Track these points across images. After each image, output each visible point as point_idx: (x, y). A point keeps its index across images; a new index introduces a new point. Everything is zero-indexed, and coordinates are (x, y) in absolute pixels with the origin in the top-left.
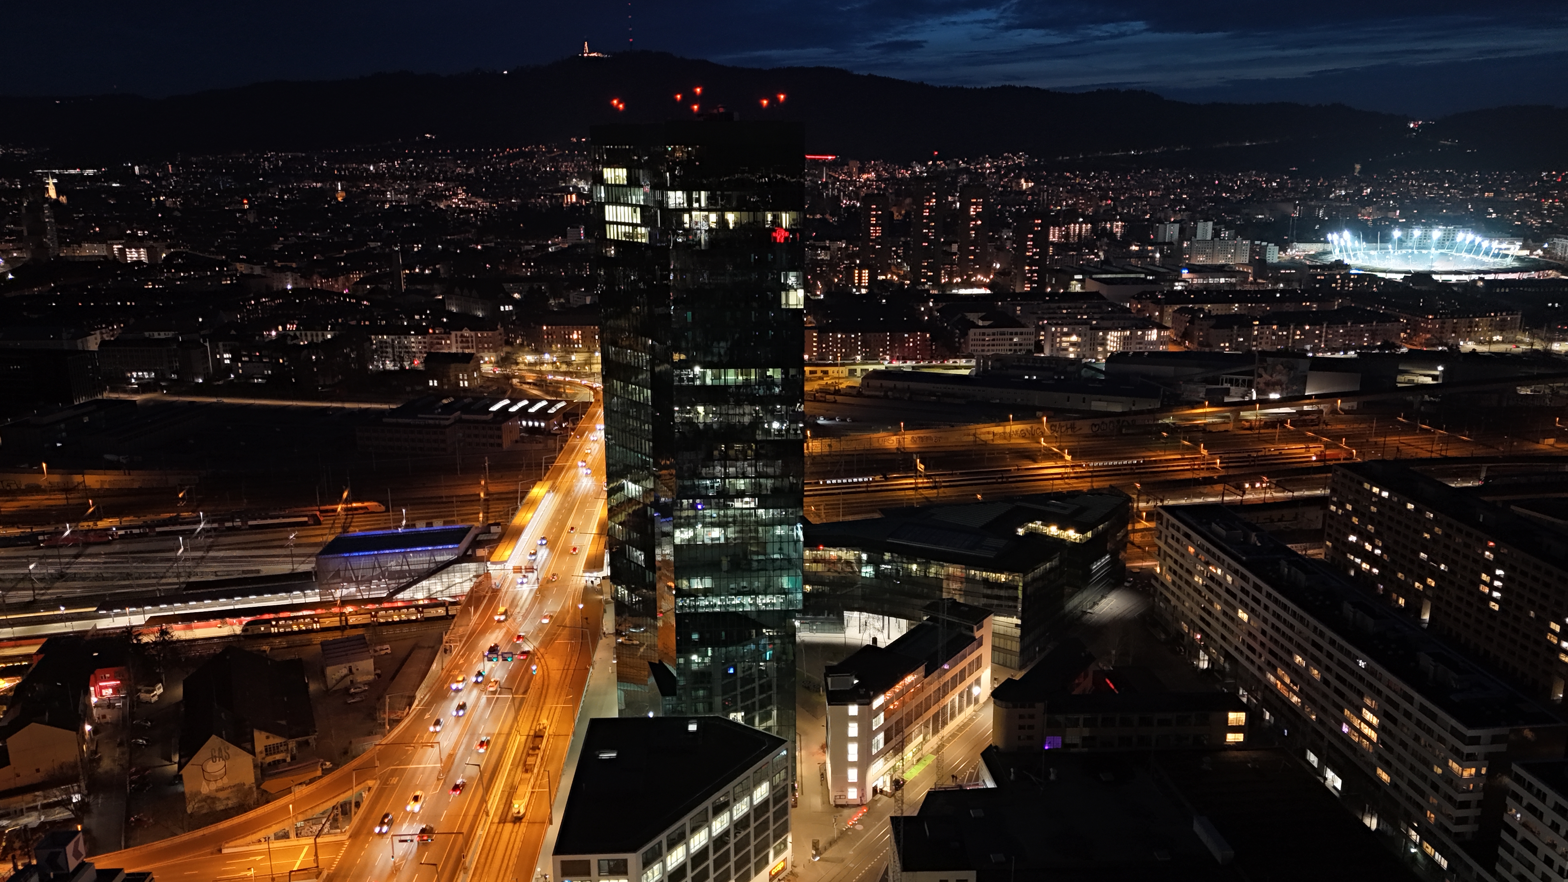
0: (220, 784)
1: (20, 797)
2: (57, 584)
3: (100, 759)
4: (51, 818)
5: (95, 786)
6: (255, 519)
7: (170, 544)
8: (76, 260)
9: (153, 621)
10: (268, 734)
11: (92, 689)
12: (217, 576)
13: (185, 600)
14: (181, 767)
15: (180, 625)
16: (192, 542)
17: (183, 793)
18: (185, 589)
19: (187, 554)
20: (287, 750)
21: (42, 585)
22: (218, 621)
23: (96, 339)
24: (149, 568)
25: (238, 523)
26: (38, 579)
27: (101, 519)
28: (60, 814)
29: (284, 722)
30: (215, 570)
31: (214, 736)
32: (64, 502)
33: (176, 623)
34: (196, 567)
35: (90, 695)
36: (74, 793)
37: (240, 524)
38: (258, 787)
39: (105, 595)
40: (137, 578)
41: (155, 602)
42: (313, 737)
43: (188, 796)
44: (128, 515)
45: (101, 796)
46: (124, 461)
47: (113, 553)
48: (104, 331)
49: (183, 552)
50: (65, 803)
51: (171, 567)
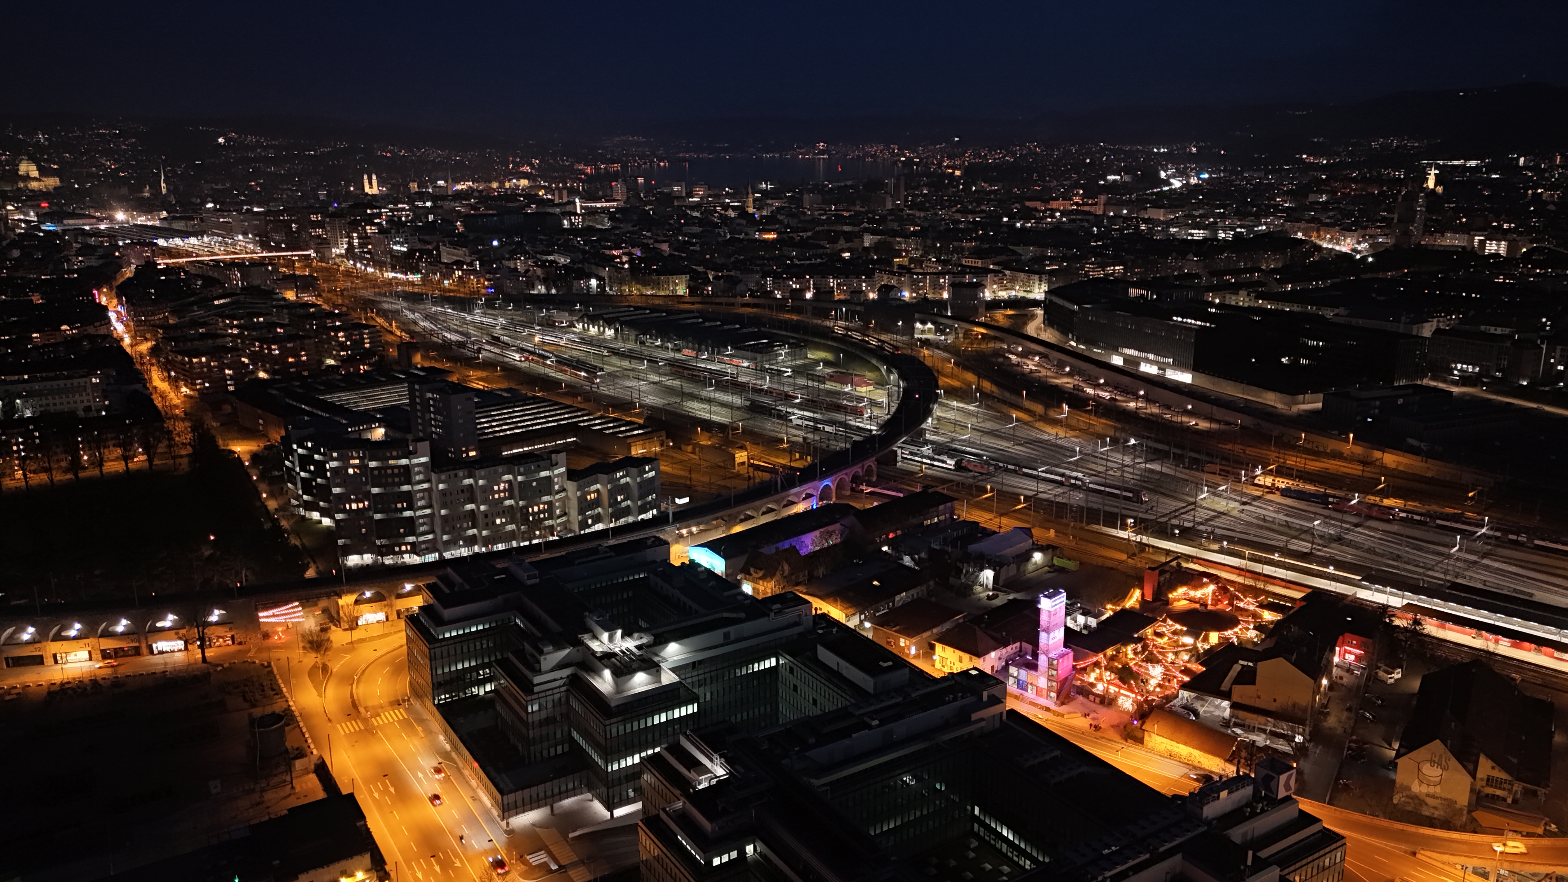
0: (1432, 790)
1: (1255, 716)
2: (1333, 545)
3: (1328, 713)
4: (1275, 746)
5: (1316, 736)
6: (1544, 540)
7: (1447, 540)
8: (1435, 248)
9: (1409, 607)
10: (1494, 765)
11: (1337, 649)
12: (1485, 585)
13: (1446, 598)
14: (1398, 755)
15: (1434, 621)
16: (1470, 543)
17: (1394, 781)
18: (1448, 588)
19: (1460, 554)
20: (1510, 791)
21: (1320, 542)
22: (1474, 631)
23: (1432, 326)
24: (1419, 556)
25: (1523, 538)
26: (1318, 535)
27: (1387, 498)
28: (1282, 746)
29: (1515, 761)
30: (1485, 578)
31: (1438, 741)
32: (1360, 473)
33: (1431, 617)
34: (1466, 570)
35: (1334, 654)
36: (1299, 734)
37: (1525, 540)
38: (1469, 812)
39: (1371, 569)
40: (1405, 562)
41: (1416, 590)
42: (1544, 791)
43: (1398, 786)
44: (1413, 500)
45: (1321, 747)
46: (1425, 449)
47: (1389, 532)
48: (1441, 319)
49: (1457, 551)
50: (1290, 739)
51: (1441, 562)
